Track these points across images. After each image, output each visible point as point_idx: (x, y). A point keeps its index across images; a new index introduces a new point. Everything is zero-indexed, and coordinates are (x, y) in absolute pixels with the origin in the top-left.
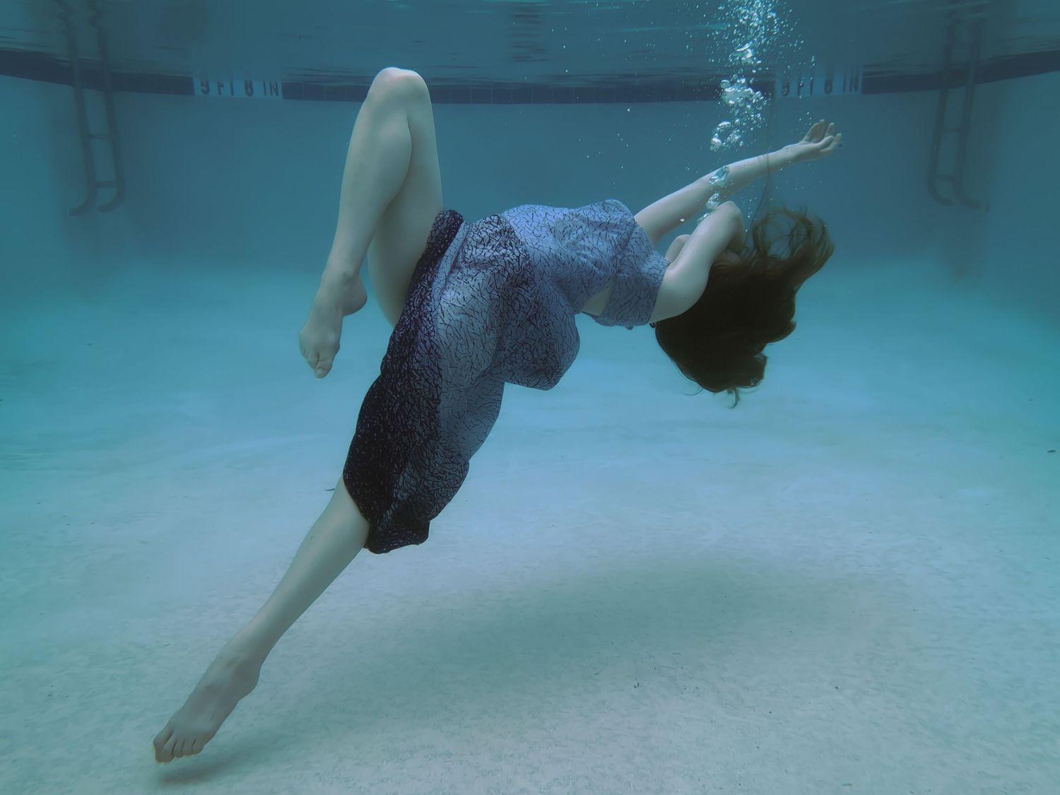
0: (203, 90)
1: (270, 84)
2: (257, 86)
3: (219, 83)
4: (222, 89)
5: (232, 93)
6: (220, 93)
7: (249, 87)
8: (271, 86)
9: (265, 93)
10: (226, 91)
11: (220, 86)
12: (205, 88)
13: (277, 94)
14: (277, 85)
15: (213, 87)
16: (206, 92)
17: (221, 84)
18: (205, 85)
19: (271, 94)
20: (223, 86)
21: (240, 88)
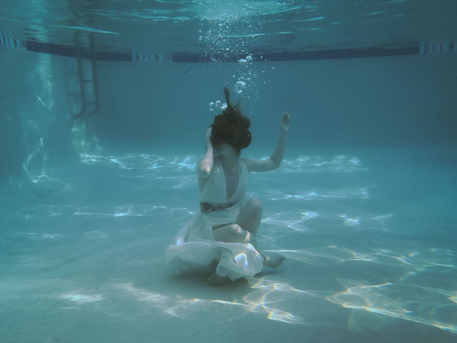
0: (136, 59)
2: (161, 57)
4: (145, 58)
5: (149, 60)
6: (144, 60)
7: (157, 58)
8: (167, 56)
9: (164, 60)
11: (144, 56)
13: (170, 60)
14: (169, 56)
15: (141, 56)
17: (145, 55)
18: (138, 56)
19: (167, 60)
20: (145, 57)
21: (153, 58)
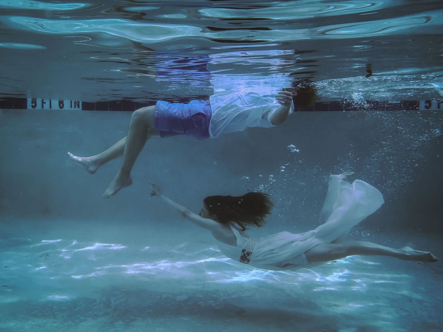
0: (32, 106)
1: (75, 101)
2: (67, 104)
3: (42, 101)
5: (51, 108)
6: (43, 107)
9: (71, 107)
10: (47, 106)
11: (43, 103)
12: (34, 104)
13: (79, 107)
14: (79, 102)
15: (39, 102)
16: (34, 107)
17: (44, 101)
18: (34, 102)
19: (75, 107)
20: (45, 103)
21: (55, 104)
